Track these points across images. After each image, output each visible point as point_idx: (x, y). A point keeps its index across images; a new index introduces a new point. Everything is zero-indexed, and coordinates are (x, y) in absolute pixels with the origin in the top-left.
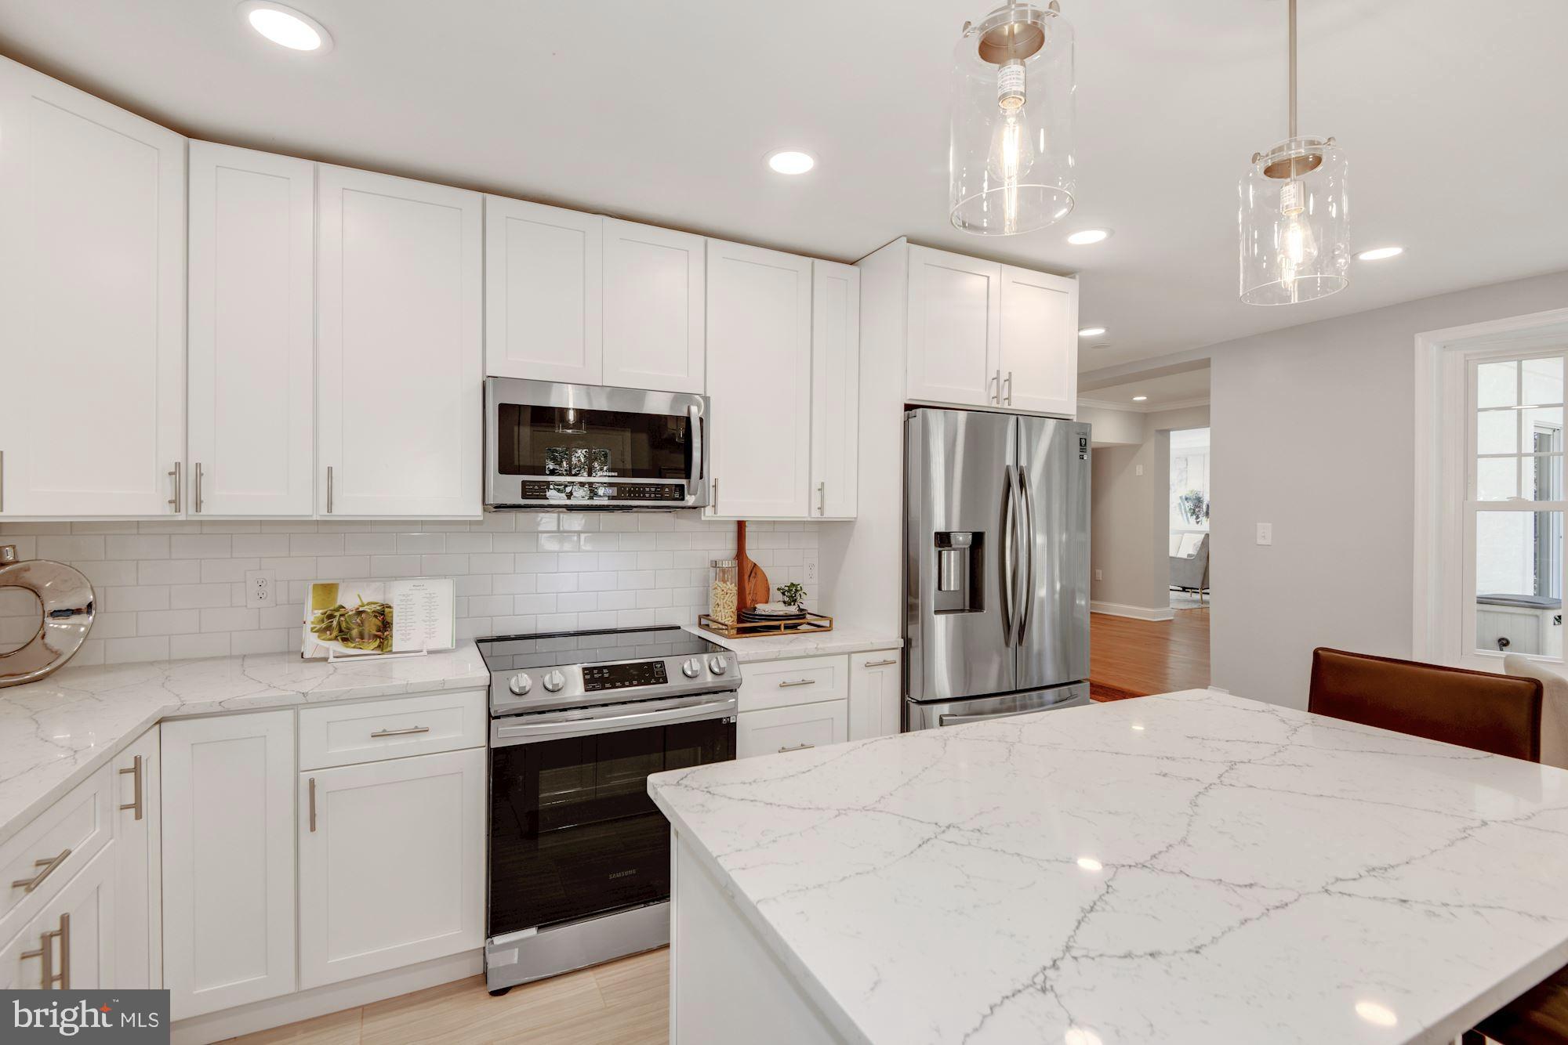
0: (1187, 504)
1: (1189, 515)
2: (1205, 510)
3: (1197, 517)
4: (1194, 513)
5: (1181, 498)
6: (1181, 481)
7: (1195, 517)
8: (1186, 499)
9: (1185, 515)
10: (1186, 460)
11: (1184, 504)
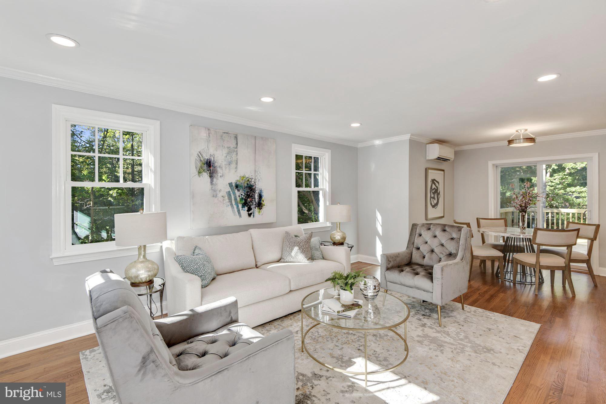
0: (238, 193)
1: (240, 206)
2: (257, 200)
3: (249, 209)
4: (244, 205)
5: (230, 185)
6: (230, 163)
7: (246, 208)
8: (237, 186)
9: (235, 206)
10: (236, 138)
11: (234, 194)
